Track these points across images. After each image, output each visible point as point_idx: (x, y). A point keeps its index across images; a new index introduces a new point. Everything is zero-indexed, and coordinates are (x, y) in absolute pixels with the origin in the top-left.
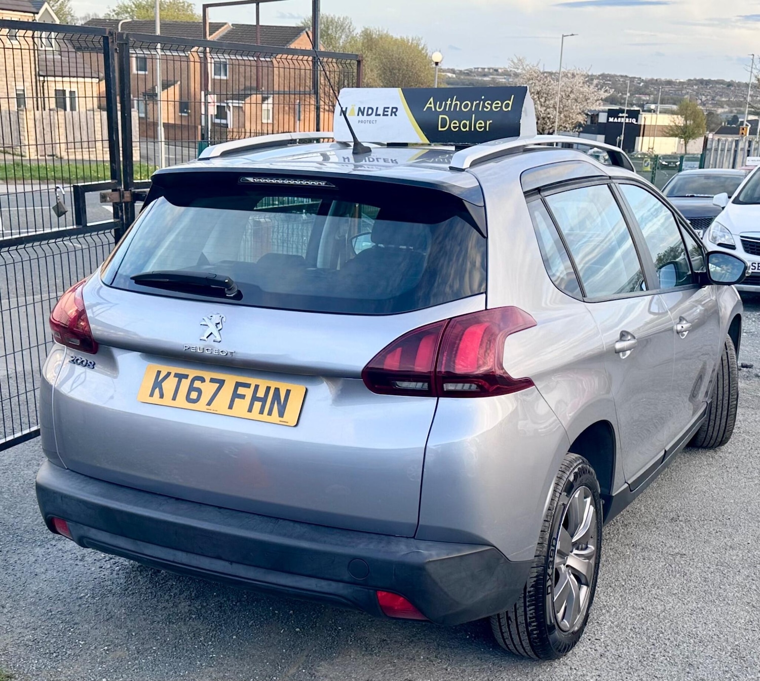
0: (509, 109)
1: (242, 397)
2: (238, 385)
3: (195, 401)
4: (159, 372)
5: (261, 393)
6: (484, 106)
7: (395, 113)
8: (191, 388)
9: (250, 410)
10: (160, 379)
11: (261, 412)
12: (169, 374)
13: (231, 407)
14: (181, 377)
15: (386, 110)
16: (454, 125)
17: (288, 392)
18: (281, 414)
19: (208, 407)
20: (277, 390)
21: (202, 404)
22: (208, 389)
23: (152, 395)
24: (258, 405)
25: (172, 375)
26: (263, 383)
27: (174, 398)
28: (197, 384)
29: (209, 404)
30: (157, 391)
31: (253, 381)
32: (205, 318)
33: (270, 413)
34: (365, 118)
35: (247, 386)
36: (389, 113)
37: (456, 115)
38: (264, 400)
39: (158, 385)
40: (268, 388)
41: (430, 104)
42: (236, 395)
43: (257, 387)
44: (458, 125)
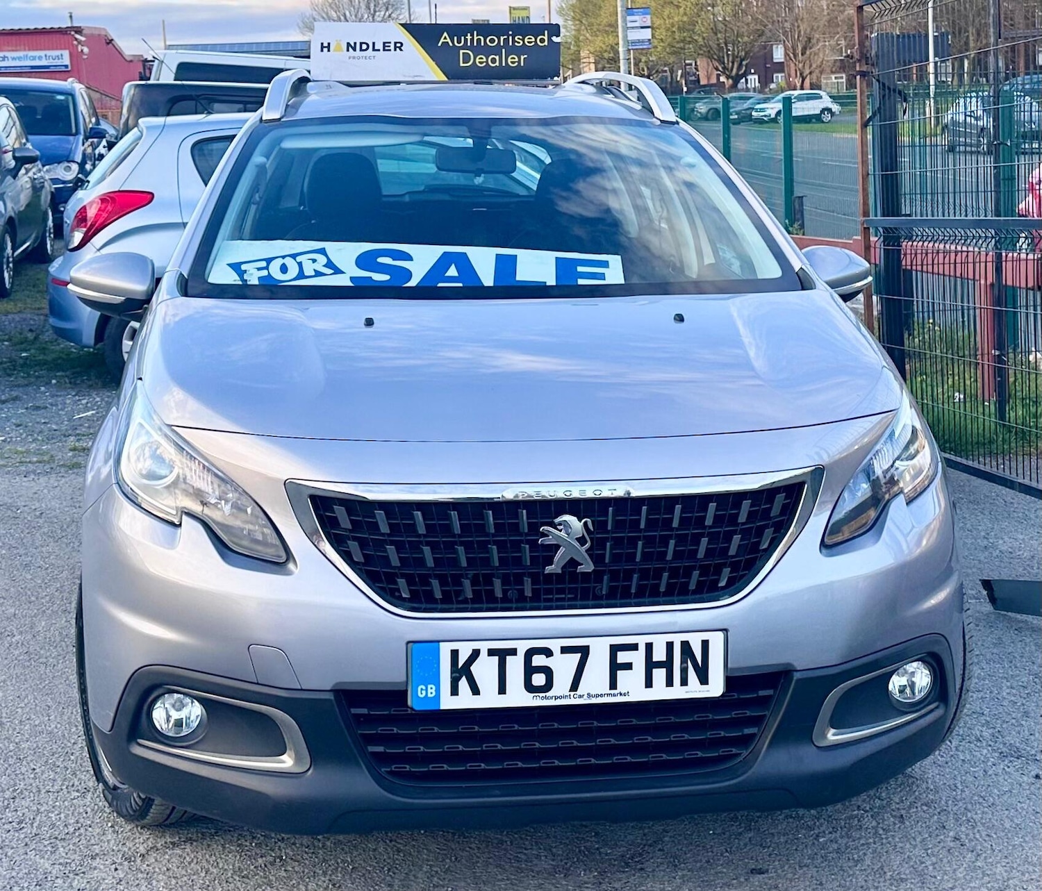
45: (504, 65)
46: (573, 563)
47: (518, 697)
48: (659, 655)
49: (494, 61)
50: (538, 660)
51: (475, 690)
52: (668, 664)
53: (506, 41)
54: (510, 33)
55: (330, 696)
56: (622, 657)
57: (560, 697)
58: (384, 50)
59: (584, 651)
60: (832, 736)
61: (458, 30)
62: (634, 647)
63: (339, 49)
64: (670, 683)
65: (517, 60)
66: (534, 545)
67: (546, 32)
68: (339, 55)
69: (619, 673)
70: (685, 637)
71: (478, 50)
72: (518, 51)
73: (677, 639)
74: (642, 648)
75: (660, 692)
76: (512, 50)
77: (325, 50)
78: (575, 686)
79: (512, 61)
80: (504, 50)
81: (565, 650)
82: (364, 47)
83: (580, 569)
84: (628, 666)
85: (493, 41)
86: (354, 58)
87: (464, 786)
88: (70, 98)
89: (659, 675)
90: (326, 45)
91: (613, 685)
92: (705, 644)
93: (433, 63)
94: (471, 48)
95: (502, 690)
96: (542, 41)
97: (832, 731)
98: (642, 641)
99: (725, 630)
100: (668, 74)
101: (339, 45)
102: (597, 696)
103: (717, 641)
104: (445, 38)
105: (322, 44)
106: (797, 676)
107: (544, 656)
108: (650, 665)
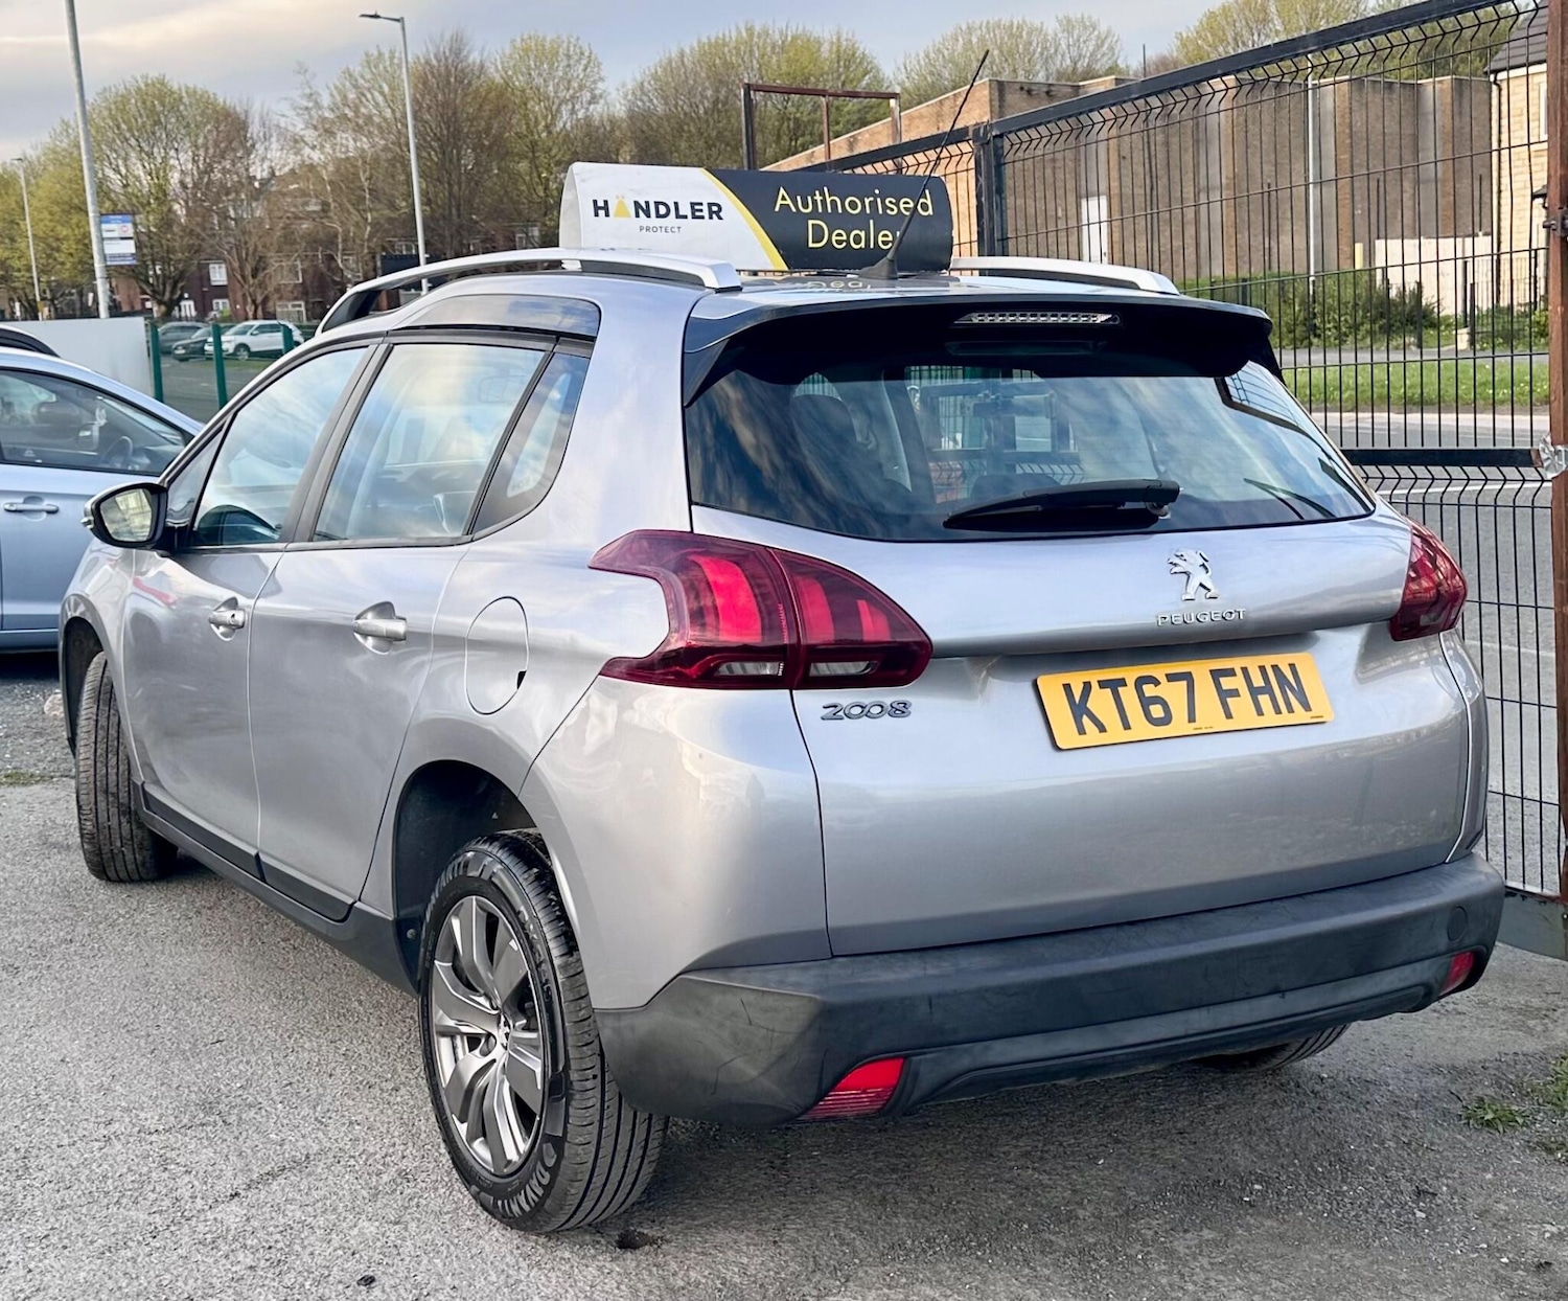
0: (930, 212)
1: (1235, 693)
2: (1216, 675)
3: (1166, 720)
4: (1067, 687)
5: (1258, 682)
6: (885, 207)
7: (717, 213)
8: (1146, 703)
9: (1260, 712)
10: (1077, 699)
11: (1278, 711)
12: (1087, 686)
13: (1229, 716)
14: (1114, 685)
15: (697, 207)
16: (838, 238)
17: (1292, 666)
18: (1307, 707)
19: (1193, 725)
20: (1275, 668)
21: (1180, 724)
22: (1175, 694)
23: (1082, 731)
24: (1264, 699)
25: (1095, 686)
26: (1252, 663)
27: (1127, 726)
28: (1149, 690)
29: (1192, 719)
30: (1085, 720)
31: (1236, 663)
32: (1176, 560)
33: (1291, 710)
34: (654, 221)
35: (1231, 673)
36: (706, 213)
37: (836, 220)
38: (1268, 689)
39: (1079, 709)
40: (1262, 669)
41: (783, 198)
42: (1224, 695)
43: (1245, 670)
44: (844, 238)
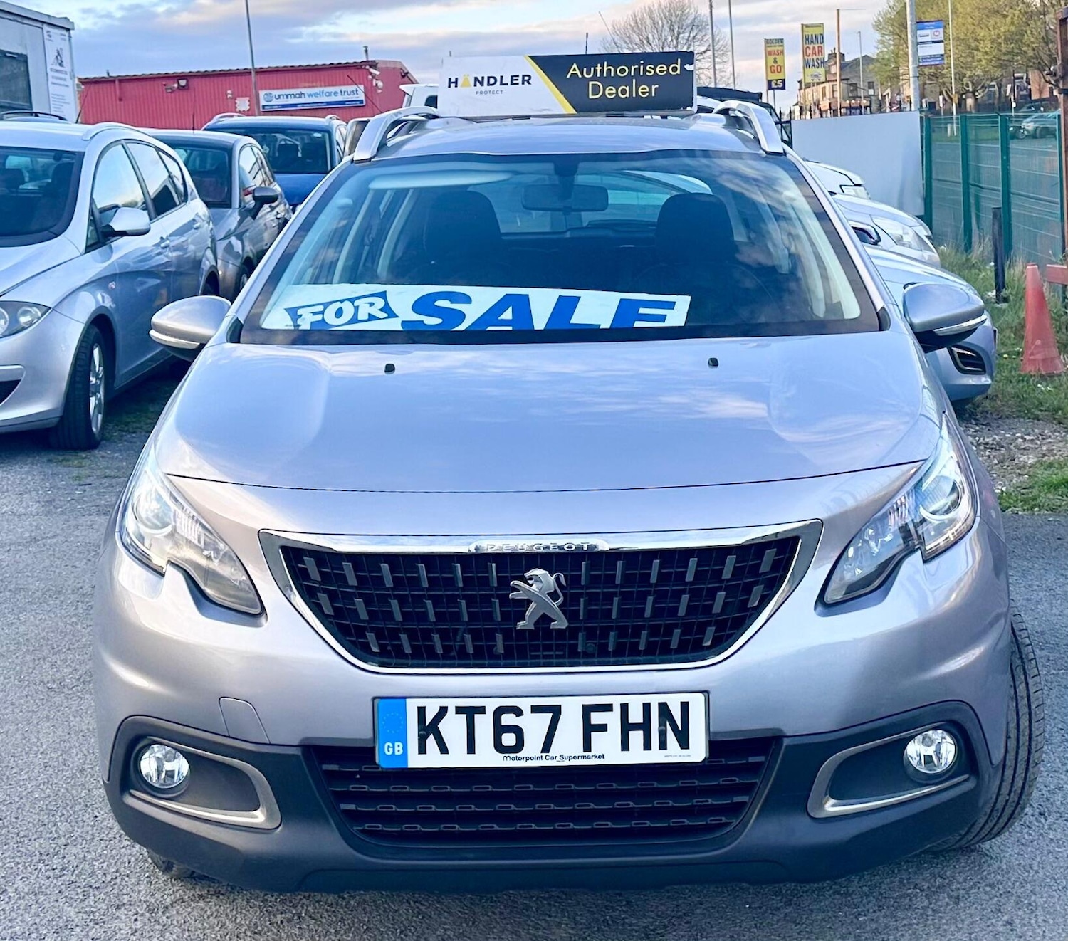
45: (634, 95)
46: (545, 619)
47: (487, 757)
48: (636, 716)
49: (624, 92)
50: (508, 719)
51: (444, 749)
52: (645, 726)
53: (637, 70)
54: (642, 62)
55: (297, 752)
56: (596, 718)
57: (532, 758)
58: (512, 84)
59: (556, 711)
60: (831, 807)
61: (587, 61)
62: (608, 708)
63: (466, 84)
64: (647, 746)
65: (648, 90)
66: (504, 600)
67: (679, 60)
68: (467, 90)
69: (594, 734)
70: (662, 698)
71: (607, 81)
72: (649, 81)
73: (654, 701)
74: (617, 709)
75: (637, 755)
76: (643, 80)
77: (453, 85)
78: (546, 748)
79: (643, 91)
80: (634, 81)
81: (535, 709)
82: (492, 81)
83: (554, 625)
84: (603, 728)
85: (623, 71)
86: (481, 93)
87: (437, 847)
88: (327, 135)
89: (636, 737)
90: (453, 80)
91: (587, 747)
92: (685, 706)
93: (562, 96)
94: (601, 79)
95: (471, 749)
96: (675, 69)
97: (832, 801)
98: (616, 701)
99: (705, 692)
100: (996, 88)
101: (466, 80)
102: (570, 758)
103: (697, 704)
104: (574, 70)
105: (450, 79)
106: (786, 742)
107: (513, 715)
108: (626, 727)
